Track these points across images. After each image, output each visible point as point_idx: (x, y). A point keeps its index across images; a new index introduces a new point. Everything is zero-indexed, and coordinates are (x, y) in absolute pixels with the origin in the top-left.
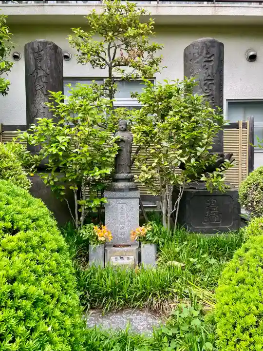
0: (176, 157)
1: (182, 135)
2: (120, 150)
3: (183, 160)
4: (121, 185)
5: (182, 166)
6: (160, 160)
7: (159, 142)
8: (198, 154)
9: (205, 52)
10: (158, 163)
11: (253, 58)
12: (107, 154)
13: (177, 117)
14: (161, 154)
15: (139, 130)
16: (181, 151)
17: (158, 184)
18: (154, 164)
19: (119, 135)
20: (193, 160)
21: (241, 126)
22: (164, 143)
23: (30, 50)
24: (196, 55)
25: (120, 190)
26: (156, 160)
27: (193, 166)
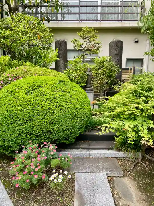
0: (105, 80)
1: (107, 74)
2: (88, 78)
3: (107, 81)
4: (88, 89)
5: (107, 83)
6: (100, 81)
7: (100, 76)
8: (111, 79)
9: (116, 45)
10: (100, 82)
11: (137, 42)
12: (85, 79)
13: (106, 69)
14: (101, 80)
15: (95, 72)
16: (106, 79)
17: (99, 88)
18: (99, 82)
19: (87, 73)
20: (110, 81)
21: (130, 69)
22: (102, 77)
23: (58, 44)
24: (113, 46)
25: (88, 90)
26: (99, 81)
27: (110, 83)
